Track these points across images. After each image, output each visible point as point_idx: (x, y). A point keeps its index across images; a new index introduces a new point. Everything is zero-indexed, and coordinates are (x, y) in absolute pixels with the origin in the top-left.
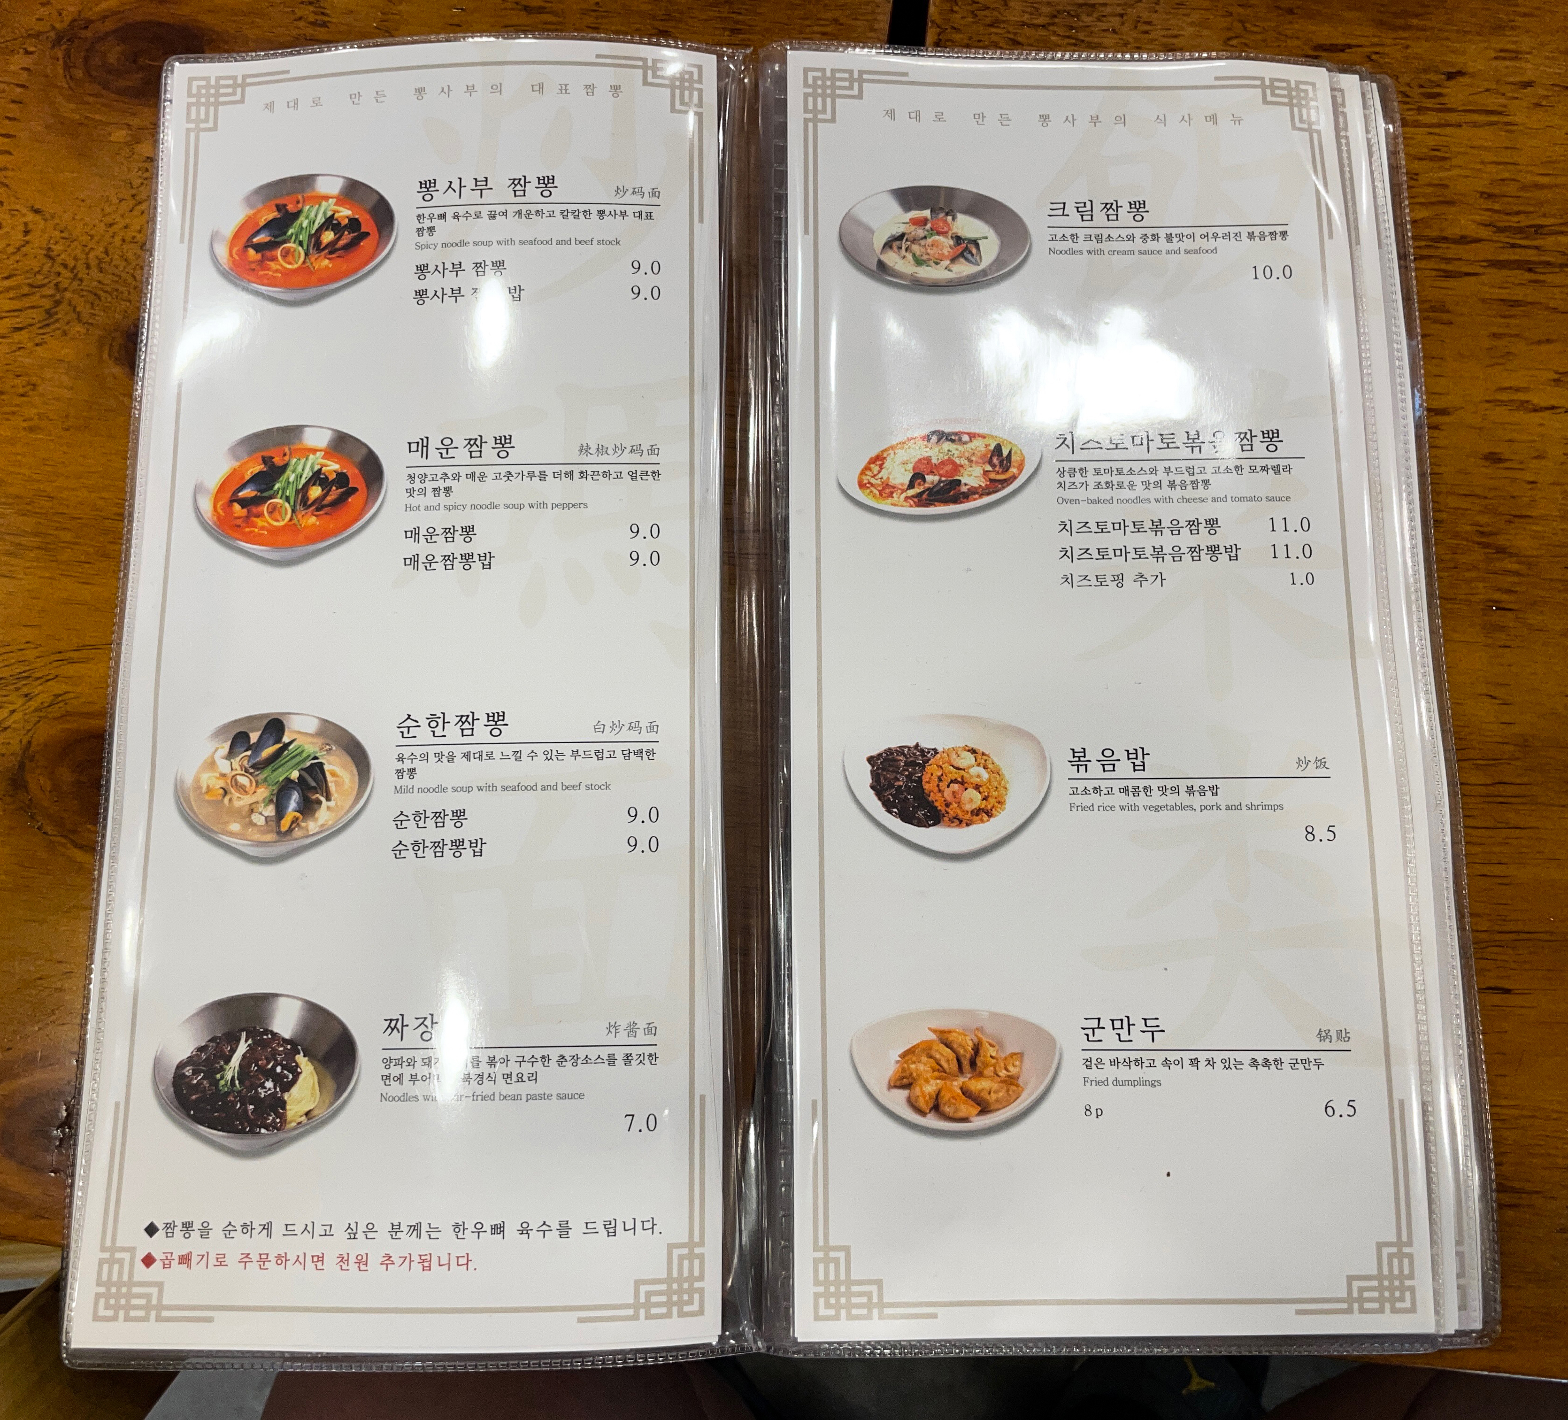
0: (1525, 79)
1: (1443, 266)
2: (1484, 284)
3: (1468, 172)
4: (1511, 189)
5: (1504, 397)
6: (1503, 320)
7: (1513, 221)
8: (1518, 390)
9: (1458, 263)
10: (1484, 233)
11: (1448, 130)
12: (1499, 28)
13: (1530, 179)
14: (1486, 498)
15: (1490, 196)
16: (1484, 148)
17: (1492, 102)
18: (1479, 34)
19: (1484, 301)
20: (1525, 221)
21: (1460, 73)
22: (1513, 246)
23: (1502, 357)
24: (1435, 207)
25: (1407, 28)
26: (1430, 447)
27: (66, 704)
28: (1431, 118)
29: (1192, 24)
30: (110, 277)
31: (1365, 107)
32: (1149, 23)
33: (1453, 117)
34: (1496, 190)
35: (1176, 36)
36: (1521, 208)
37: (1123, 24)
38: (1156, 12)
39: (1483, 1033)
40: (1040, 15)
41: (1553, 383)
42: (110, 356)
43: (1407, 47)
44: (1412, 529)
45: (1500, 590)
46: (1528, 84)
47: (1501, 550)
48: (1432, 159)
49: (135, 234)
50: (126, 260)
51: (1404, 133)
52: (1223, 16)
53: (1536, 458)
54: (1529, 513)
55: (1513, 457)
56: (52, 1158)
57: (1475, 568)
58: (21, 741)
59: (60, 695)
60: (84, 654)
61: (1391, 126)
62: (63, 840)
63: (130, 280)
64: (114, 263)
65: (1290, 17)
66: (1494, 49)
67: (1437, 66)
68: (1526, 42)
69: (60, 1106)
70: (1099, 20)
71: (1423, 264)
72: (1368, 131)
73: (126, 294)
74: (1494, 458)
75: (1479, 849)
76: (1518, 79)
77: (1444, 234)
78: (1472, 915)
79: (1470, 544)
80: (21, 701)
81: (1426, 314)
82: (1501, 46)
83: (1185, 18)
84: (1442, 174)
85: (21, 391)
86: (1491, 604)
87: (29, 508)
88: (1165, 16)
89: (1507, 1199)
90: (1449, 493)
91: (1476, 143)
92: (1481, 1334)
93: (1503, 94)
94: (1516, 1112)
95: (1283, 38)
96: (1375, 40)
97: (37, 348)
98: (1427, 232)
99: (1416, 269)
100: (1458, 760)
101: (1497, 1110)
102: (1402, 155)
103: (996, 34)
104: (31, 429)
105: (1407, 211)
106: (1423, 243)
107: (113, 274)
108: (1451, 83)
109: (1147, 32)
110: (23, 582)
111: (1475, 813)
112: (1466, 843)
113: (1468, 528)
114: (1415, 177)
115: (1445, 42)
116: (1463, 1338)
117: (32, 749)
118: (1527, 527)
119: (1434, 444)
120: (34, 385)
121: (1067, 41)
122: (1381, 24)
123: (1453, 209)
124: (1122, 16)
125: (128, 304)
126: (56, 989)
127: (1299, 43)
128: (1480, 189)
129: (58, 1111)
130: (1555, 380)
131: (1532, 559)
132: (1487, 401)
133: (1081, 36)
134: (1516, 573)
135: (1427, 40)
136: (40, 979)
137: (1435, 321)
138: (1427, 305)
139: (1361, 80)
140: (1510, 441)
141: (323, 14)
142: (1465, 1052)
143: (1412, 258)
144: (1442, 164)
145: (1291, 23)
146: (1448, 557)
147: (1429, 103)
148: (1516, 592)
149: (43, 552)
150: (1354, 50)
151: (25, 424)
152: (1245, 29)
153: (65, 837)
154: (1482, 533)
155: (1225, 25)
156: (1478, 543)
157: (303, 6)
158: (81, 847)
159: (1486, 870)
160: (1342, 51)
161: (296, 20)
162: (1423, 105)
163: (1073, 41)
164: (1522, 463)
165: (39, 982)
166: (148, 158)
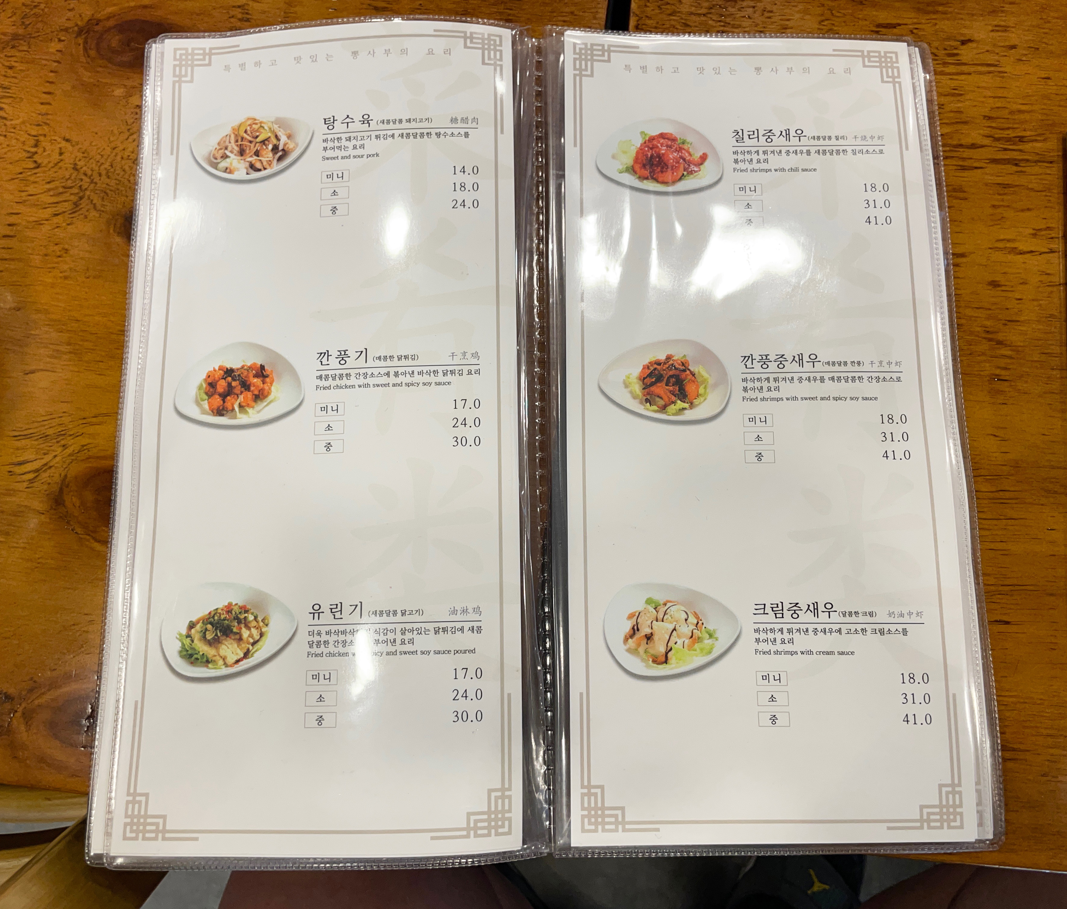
0: (1012, 43)
1: (961, 163)
2: (987, 174)
3: (975, 103)
4: (1005, 113)
5: (1001, 245)
6: (1000, 197)
7: (1005, 134)
8: (1009, 241)
9: (970, 161)
10: (987, 141)
11: (963, 77)
12: (993, 12)
13: (1015, 107)
14: (990, 309)
15: (990, 118)
16: (985, 88)
17: (991, 58)
18: (982, 15)
19: (986, 185)
20: (1011, 134)
21: (970, 41)
22: (1005, 149)
23: (999, 220)
24: (955, 126)
25: (936, 12)
26: (954, 278)
27: (89, 451)
28: (951, 69)
29: (799, 12)
30: (115, 181)
31: (911, 62)
32: (771, 12)
33: (965, 69)
34: (994, 114)
35: (788, 20)
36: (1011, 126)
37: (755, 12)
38: (776, 4)
39: (991, 650)
40: (702, 8)
41: (1031, 236)
42: (114, 231)
43: (936, 24)
44: (943, 330)
45: (999, 367)
46: (1013, 47)
47: (1000, 343)
48: (953, 95)
49: (129, 154)
50: (124, 171)
51: (936, 79)
52: (819, 7)
53: (1021, 284)
54: (1018, 319)
55: (1007, 283)
56: (83, 738)
57: (983, 354)
58: (60, 475)
59: (85, 445)
60: (100, 419)
61: (928, 76)
62: (88, 537)
63: (126, 182)
64: (117, 172)
65: (861, 7)
66: (990, 25)
67: (955, 37)
68: (1011, 20)
69: (87, 705)
70: (739, 10)
71: (948, 162)
72: (913, 78)
73: (124, 192)
74: (994, 284)
75: (987, 533)
76: (1007, 44)
77: (960, 143)
78: (984, 574)
79: (980, 339)
80: (60, 449)
81: (950, 194)
82: (995, 23)
83: (794, 8)
84: (959, 105)
85: (59, 253)
86: (994, 377)
87: (64, 327)
88: (781, 7)
89: (1008, 755)
90: (967, 307)
91: (980, 85)
92: (992, 842)
93: (998, 54)
94: (1014, 700)
95: (856, 20)
96: (915, 21)
97: (69, 227)
98: (950, 142)
99: (945, 165)
100: (974, 476)
101: (1001, 698)
102: (935, 93)
103: (674, 20)
104: (66, 278)
105: (938, 128)
106: (948, 149)
107: (116, 179)
108: (964, 47)
109: (769, 18)
110: (60, 375)
111: (985, 510)
112: (979, 529)
113: (979, 329)
114: (942, 107)
115: (960, 22)
116: (981, 845)
117: (67, 480)
118: (1016, 327)
119: (956, 276)
120: (67, 250)
121: (719, 24)
122: (919, 10)
123: (966, 127)
124: (754, 7)
125: (125, 198)
126: (84, 631)
127: (867, 23)
128: (983, 114)
129: (86, 709)
130: (1033, 234)
131: (1020, 348)
132: (990, 248)
133: (728, 20)
134: (1010, 357)
135: (948, 19)
136: (74, 625)
137: (957, 198)
138: (950, 188)
139: (908, 46)
140: (1004, 273)
141: (247, 13)
142: (980, 662)
143: (942, 158)
144: (959, 98)
145: (862, 10)
146: (965, 348)
147: (950, 60)
148: (1010, 369)
149: (73, 355)
150: (902, 26)
151: (61, 275)
152: (833, 14)
153: (89, 535)
154: (988, 332)
155: (820, 12)
156: (985, 338)
157: (234, 9)
158: (99, 541)
159: (992, 546)
160: (895, 27)
161: (230, 18)
162: (946, 61)
163: (722, 24)
164: (1012, 287)
165: (73, 628)
166: (137, 106)
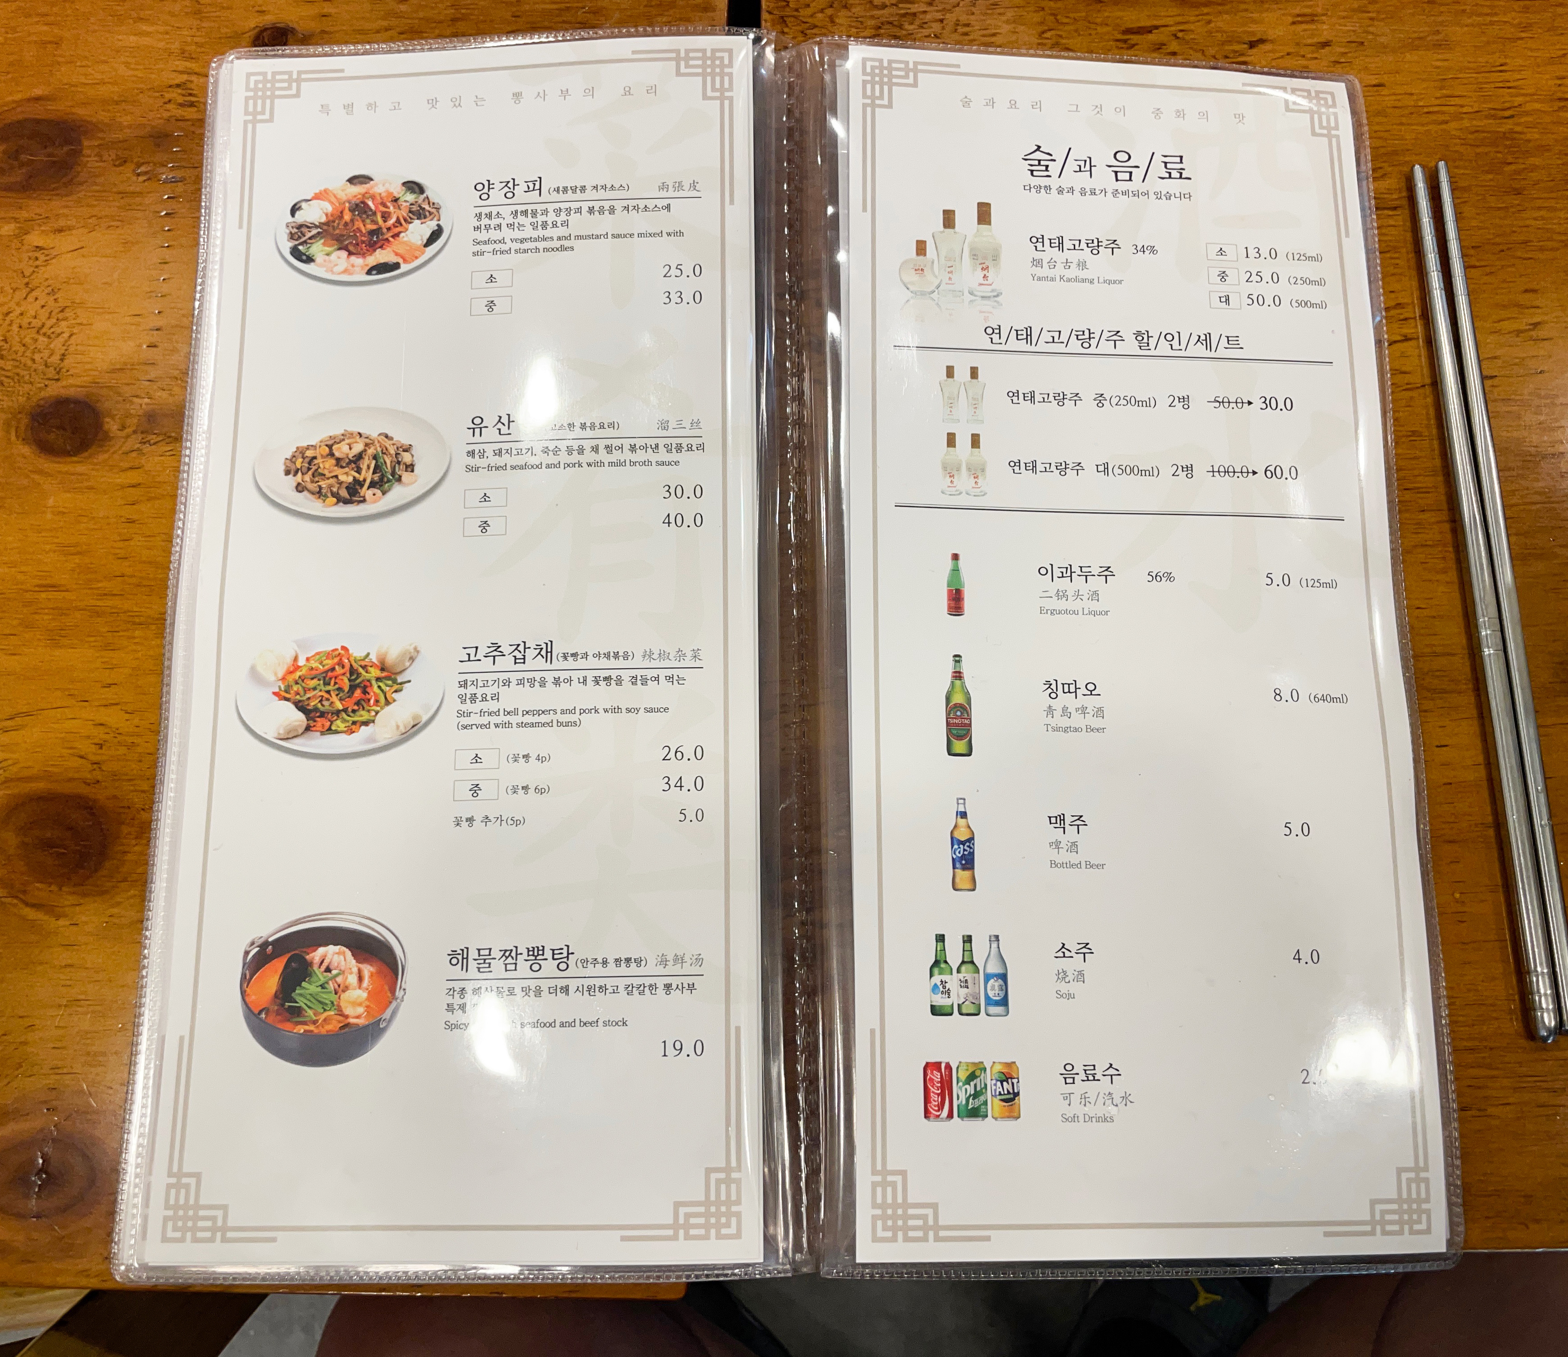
0: (1323, 39)
17: (1294, 64)
21: (1262, 41)
29: (1007, 22)
30: (11, 363)
32: (968, 25)
35: (994, 35)
37: (943, 28)
38: (973, 14)
42: (17, 437)
43: (1209, 22)
46: (1326, 44)
49: (31, 320)
50: (24, 345)
52: (1035, 11)
60: (18, 721)
63: (29, 363)
64: (14, 349)
66: (1290, 15)
67: (1239, 37)
70: (921, 27)
73: (27, 377)
76: (1315, 40)
82: (1297, 11)
83: (1000, 17)
88: (982, 18)
93: (1304, 56)
95: (1093, 26)
96: (1179, 19)
107: (13, 360)
108: (1254, 51)
109: (966, 34)
115: (1244, 14)
124: (942, 21)
125: (30, 386)
127: (1109, 29)
135: (1227, 13)
145: (1099, 11)
150: (1162, 29)
152: (1057, 21)
155: (1039, 20)
160: (1150, 32)
